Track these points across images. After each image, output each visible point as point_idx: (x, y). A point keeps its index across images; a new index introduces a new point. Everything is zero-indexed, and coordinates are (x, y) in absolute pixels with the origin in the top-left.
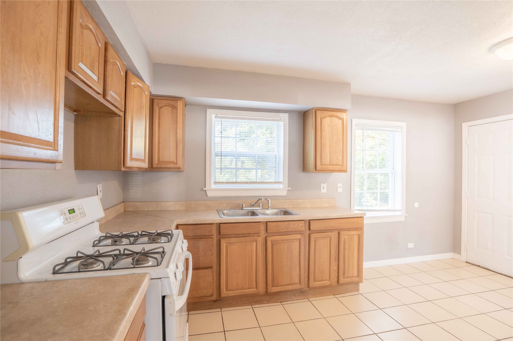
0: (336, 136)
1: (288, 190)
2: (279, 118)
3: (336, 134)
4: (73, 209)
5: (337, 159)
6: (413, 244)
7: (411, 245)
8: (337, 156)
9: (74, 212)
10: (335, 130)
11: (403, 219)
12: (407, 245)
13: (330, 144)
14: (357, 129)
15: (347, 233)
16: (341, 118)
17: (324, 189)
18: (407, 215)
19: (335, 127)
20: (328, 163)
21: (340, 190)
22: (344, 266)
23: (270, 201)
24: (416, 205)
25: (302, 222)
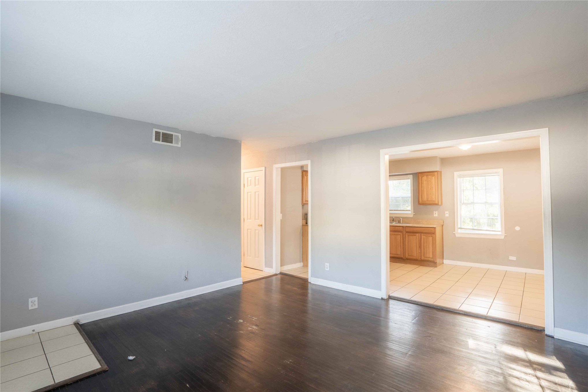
1: (414, 214)
2: (408, 178)
6: (515, 258)
7: (512, 258)
8: (431, 196)
11: (503, 237)
12: (509, 257)
13: (427, 190)
14: (458, 178)
15: (425, 235)
16: (433, 175)
17: (436, 214)
18: (506, 235)
19: (430, 181)
20: (426, 200)
21: (447, 215)
22: (424, 251)
23: (401, 219)
24: (518, 228)
25: (402, 227)
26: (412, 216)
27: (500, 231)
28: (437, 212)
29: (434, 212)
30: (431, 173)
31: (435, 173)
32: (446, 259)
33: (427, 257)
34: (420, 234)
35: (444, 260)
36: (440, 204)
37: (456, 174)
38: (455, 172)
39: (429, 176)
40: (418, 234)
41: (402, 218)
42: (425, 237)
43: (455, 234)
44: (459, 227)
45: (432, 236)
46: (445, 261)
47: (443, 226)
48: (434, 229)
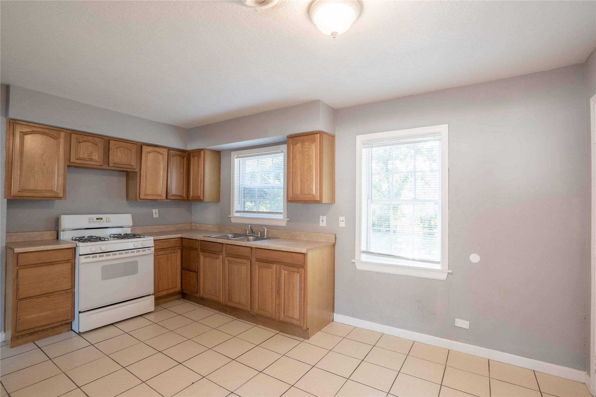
0: (307, 163)
1: (288, 221)
2: (280, 150)
3: (307, 160)
4: (102, 218)
5: (308, 188)
6: (468, 323)
7: (462, 323)
8: (308, 185)
9: (102, 219)
10: (307, 155)
11: (444, 277)
12: (454, 321)
13: (301, 172)
14: (364, 148)
15: (287, 267)
16: (314, 141)
17: (323, 222)
18: (451, 271)
19: (307, 153)
20: (299, 193)
21: (342, 224)
22: (284, 302)
23: (266, 230)
24: (475, 258)
25: (249, 249)
26: (284, 224)
27: (438, 263)
28: (325, 217)
29: (321, 217)
30: (310, 136)
31: (316, 135)
32: (338, 313)
33: (289, 317)
34: (278, 266)
35: (335, 315)
36: (325, 200)
37: (360, 139)
38: (357, 136)
39: (306, 143)
40: (275, 265)
41: (268, 227)
42: (286, 272)
43: (354, 263)
44: (363, 248)
45: (299, 273)
46: (338, 318)
47: (334, 245)
48: (302, 256)
